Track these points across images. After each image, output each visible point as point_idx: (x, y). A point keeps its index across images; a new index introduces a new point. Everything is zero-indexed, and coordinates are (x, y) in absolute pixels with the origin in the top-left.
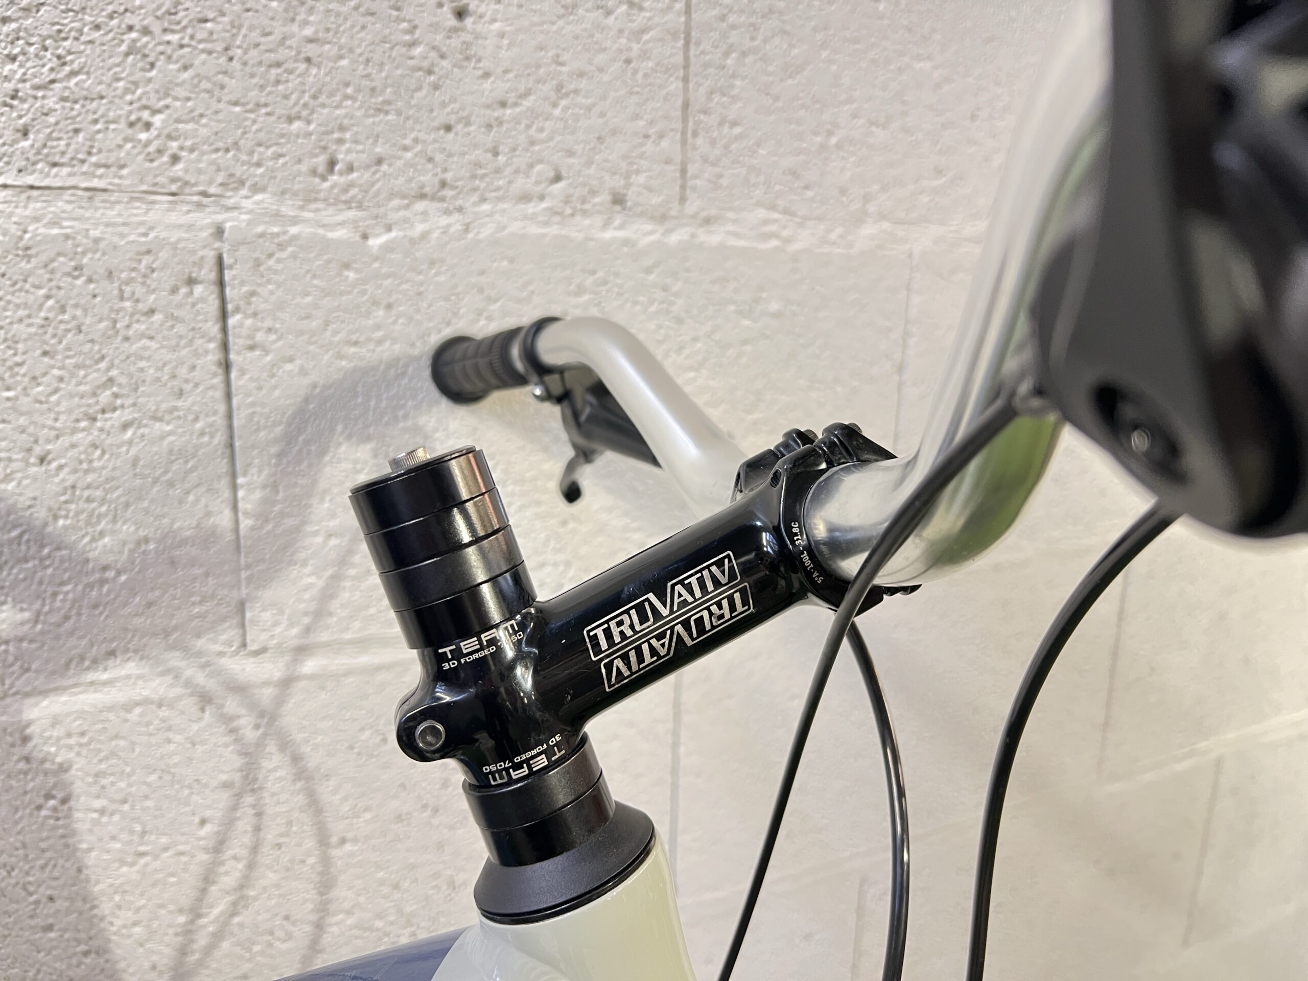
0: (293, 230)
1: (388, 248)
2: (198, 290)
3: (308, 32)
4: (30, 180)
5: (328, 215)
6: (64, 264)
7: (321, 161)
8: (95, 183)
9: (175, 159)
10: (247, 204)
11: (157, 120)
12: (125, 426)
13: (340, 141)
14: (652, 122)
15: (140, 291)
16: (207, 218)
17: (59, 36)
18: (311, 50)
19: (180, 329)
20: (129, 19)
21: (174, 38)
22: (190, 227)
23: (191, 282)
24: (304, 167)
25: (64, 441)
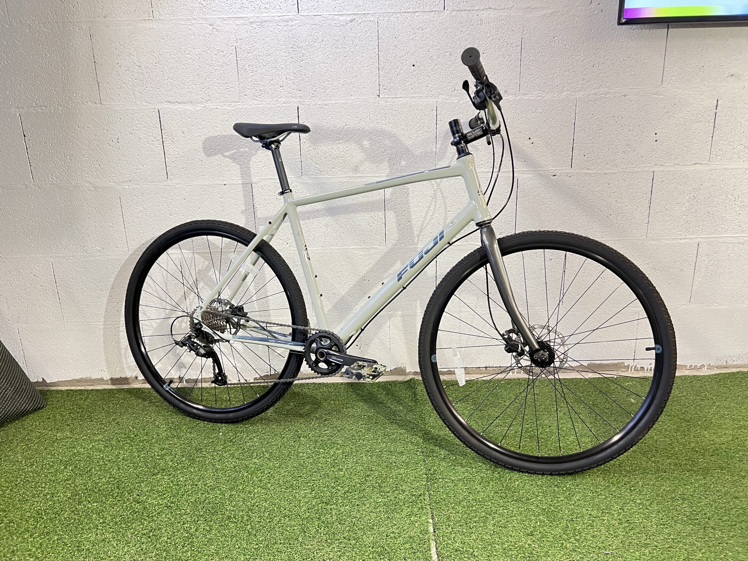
0: (448, 101)
1: (463, 103)
2: (433, 111)
3: (452, 69)
4: (412, 96)
5: (454, 98)
6: (416, 108)
7: (453, 89)
8: (421, 96)
9: (432, 91)
10: (441, 97)
11: (430, 85)
12: (422, 133)
13: (456, 86)
14: (513, 77)
15: (425, 111)
16: (435, 100)
17: (418, 75)
18: (452, 72)
19: (430, 118)
20: (428, 71)
21: (433, 73)
22: (433, 101)
23: (432, 110)
24: (450, 91)
25: (413, 135)
